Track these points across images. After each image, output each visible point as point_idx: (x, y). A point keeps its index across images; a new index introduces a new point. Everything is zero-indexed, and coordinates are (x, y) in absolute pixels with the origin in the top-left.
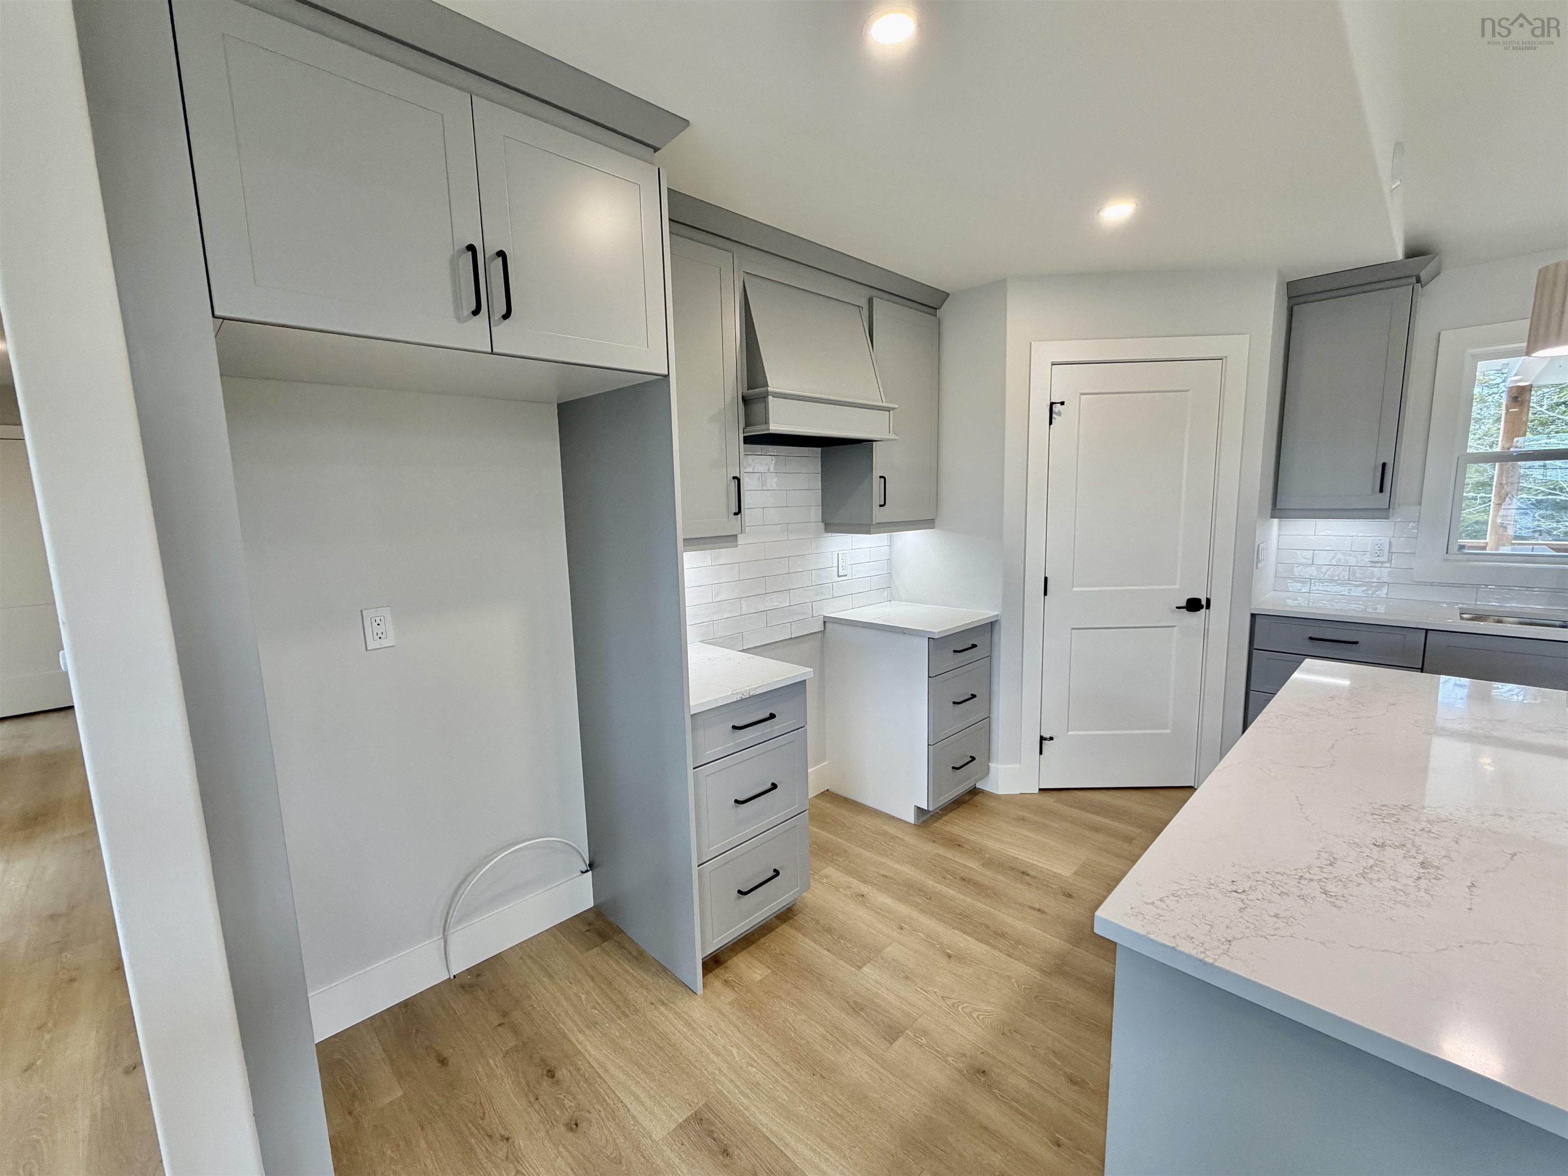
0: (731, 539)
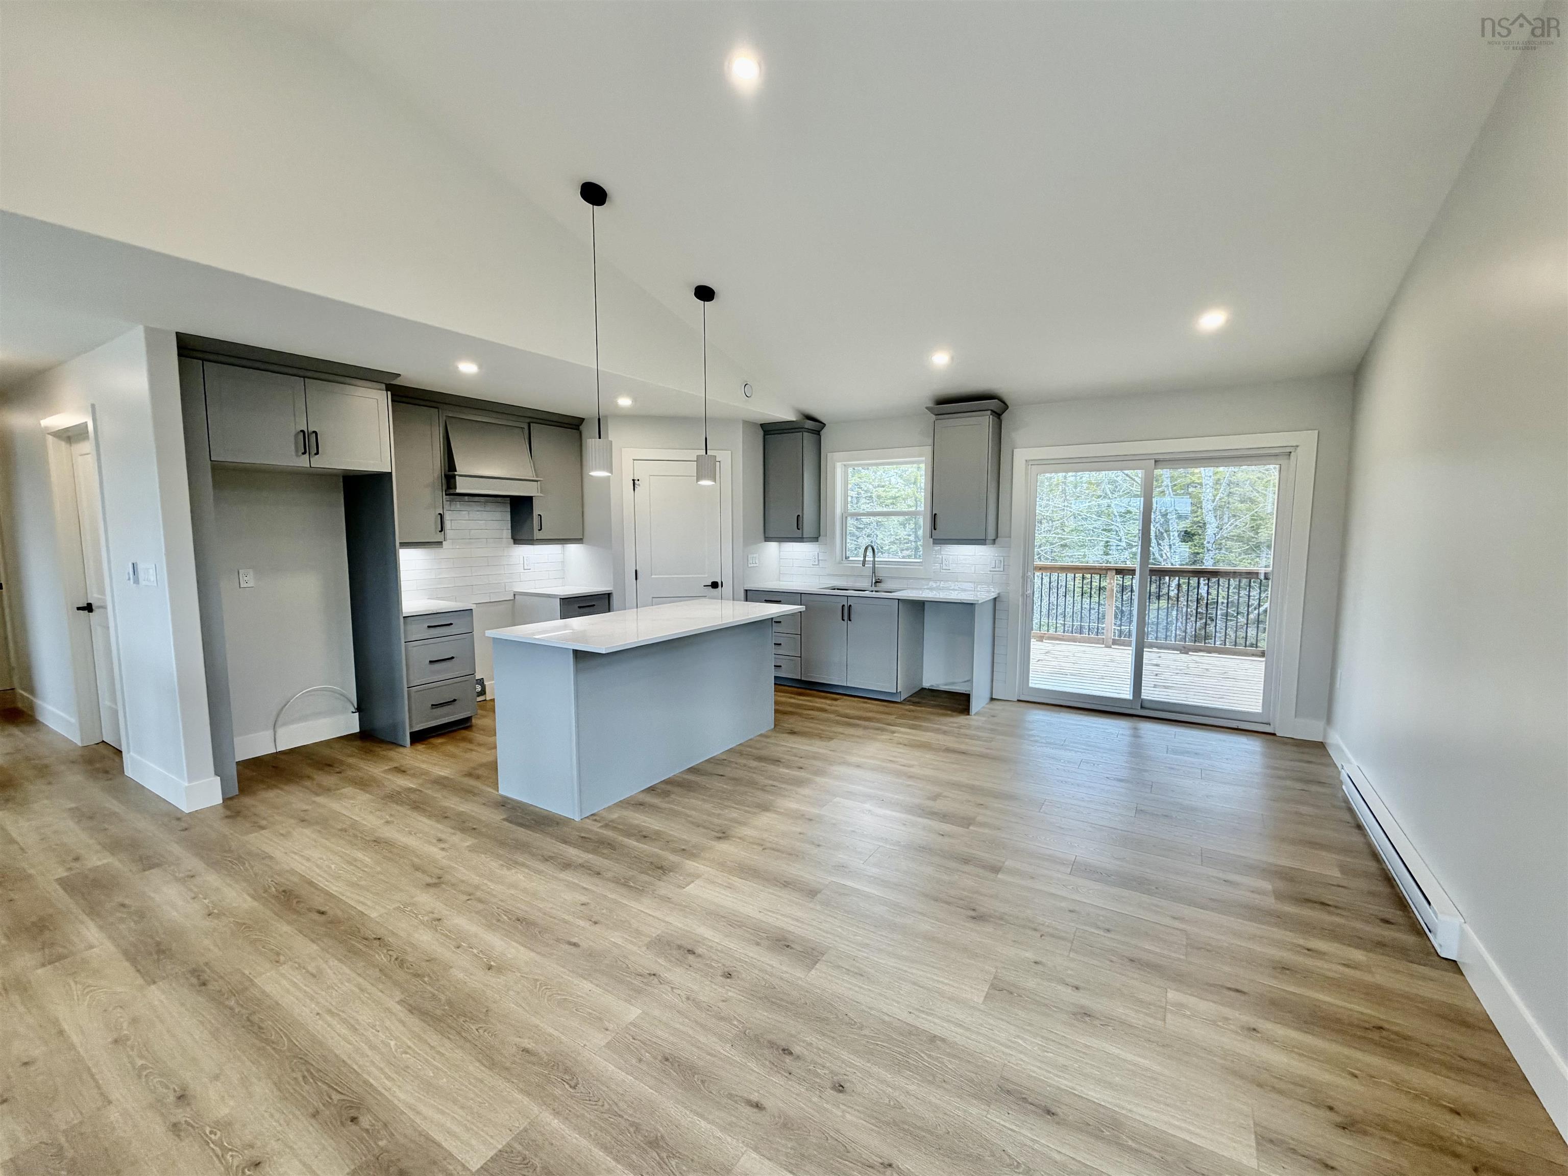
0: (439, 544)
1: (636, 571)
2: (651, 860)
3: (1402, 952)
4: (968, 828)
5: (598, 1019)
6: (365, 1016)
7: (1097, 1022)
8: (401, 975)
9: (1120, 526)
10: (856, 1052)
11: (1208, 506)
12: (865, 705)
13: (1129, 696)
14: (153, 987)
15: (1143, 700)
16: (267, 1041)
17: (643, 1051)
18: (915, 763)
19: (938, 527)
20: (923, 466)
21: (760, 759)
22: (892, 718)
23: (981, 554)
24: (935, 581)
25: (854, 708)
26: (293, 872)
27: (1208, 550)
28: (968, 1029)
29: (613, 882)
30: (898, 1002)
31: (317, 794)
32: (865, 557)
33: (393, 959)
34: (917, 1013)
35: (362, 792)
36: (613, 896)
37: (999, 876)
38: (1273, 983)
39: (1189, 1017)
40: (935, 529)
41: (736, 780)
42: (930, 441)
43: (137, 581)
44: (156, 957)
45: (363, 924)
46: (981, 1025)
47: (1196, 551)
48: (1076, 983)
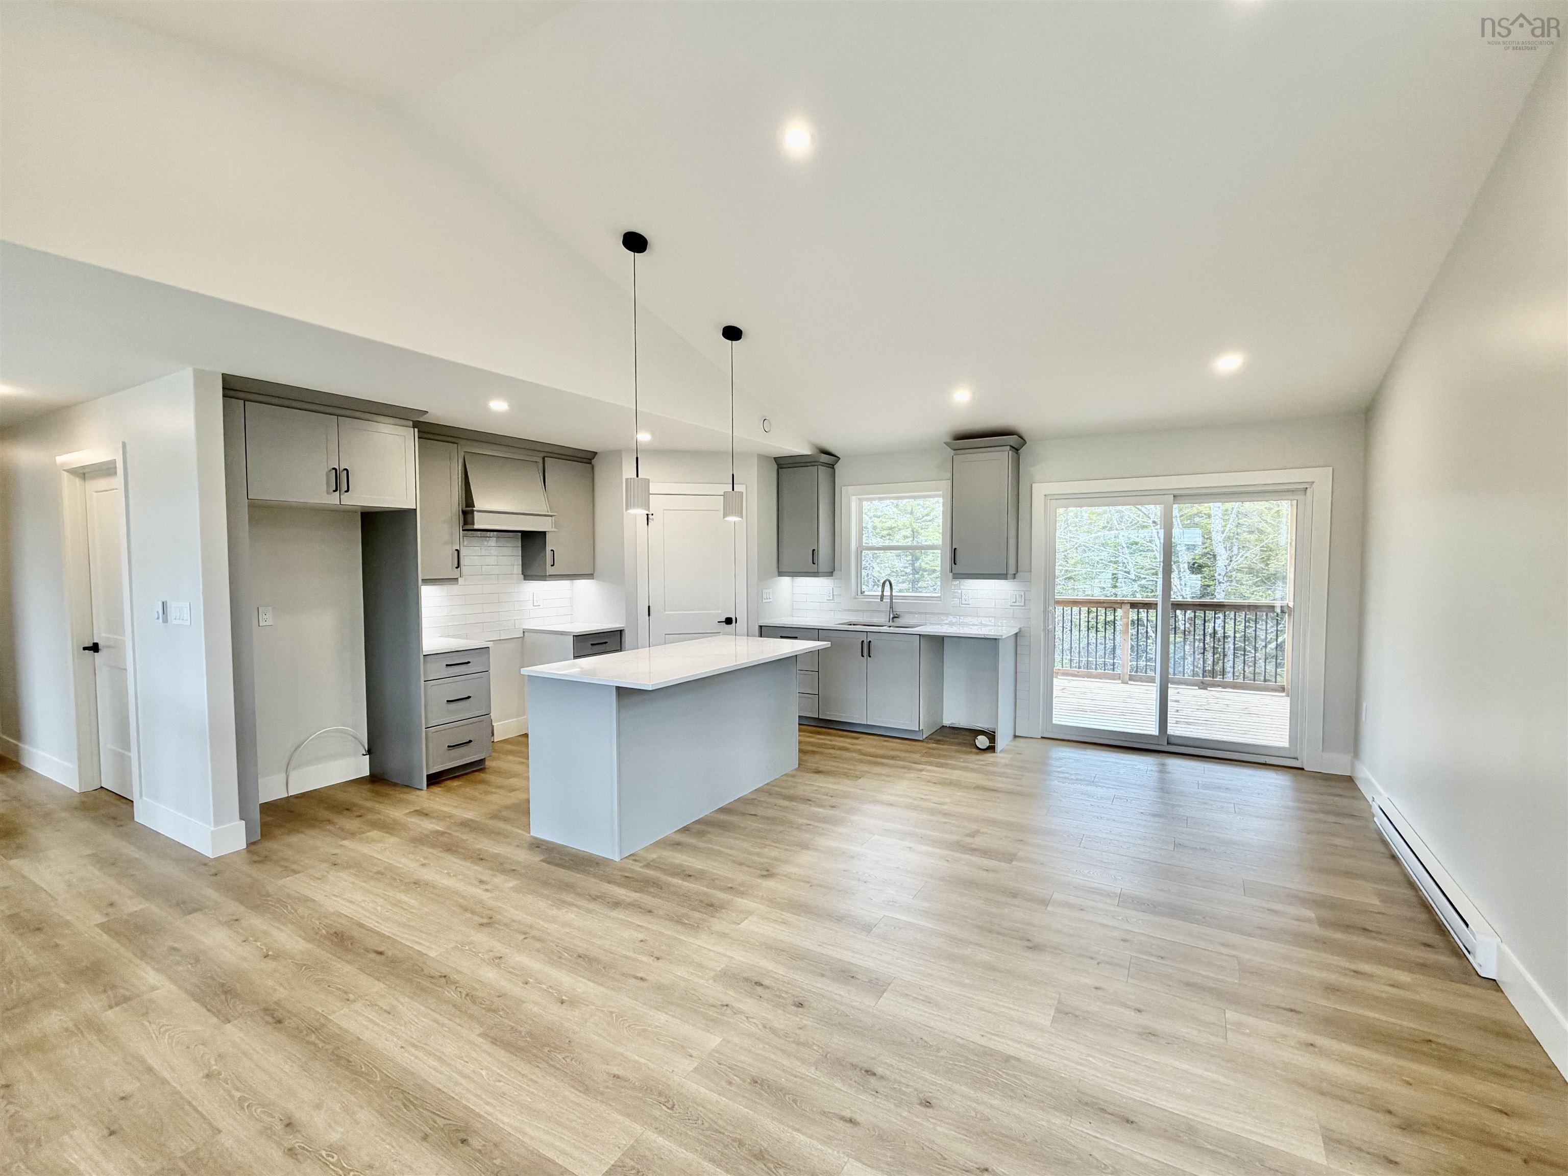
0: (455, 580)
1: (649, 607)
2: (701, 898)
3: (1443, 972)
4: (1010, 863)
5: (681, 1047)
6: (450, 1049)
7: (1163, 1042)
8: (475, 1010)
9: (1129, 558)
10: (936, 1072)
11: (1217, 537)
12: (885, 743)
13: (1155, 732)
14: (228, 1026)
15: (1169, 737)
16: (361, 1074)
17: (732, 1076)
18: (947, 800)
19: (957, 561)
20: (941, 500)
21: (791, 798)
22: (917, 757)
23: (1000, 588)
24: (954, 616)
25: (875, 746)
26: (340, 915)
27: (1220, 583)
28: (1040, 1049)
29: (666, 919)
30: (968, 1026)
31: (345, 839)
32: (883, 592)
33: (464, 996)
34: (989, 1036)
35: (387, 835)
36: (669, 933)
37: (1049, 908)
38: (1324, 1003)
39: (1249, 1035)
40: (955, 564)
41: (771, 820)
42: (950, 475)
43: (165, 621)
44: (223, 997)
45: (424, 963)
46: (1052, 1045)
47: (1206, 583)
48: (1138, 1006)
